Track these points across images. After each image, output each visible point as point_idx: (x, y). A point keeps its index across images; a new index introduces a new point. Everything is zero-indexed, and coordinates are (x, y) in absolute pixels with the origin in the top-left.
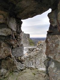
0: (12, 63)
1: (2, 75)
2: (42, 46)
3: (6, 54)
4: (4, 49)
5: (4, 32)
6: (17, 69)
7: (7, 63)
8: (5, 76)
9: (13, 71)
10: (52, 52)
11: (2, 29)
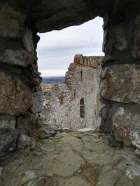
0: (34, 122)
1: (27, 146)
2: (50, 95)
3: (25, 104)
4: (22, 93)
5: (22, 57)
6: (46, 133)
7: (26, 123)
8: (32, 147)
9: (40, 138)
10: (119, 92)
11: (18, 51)
